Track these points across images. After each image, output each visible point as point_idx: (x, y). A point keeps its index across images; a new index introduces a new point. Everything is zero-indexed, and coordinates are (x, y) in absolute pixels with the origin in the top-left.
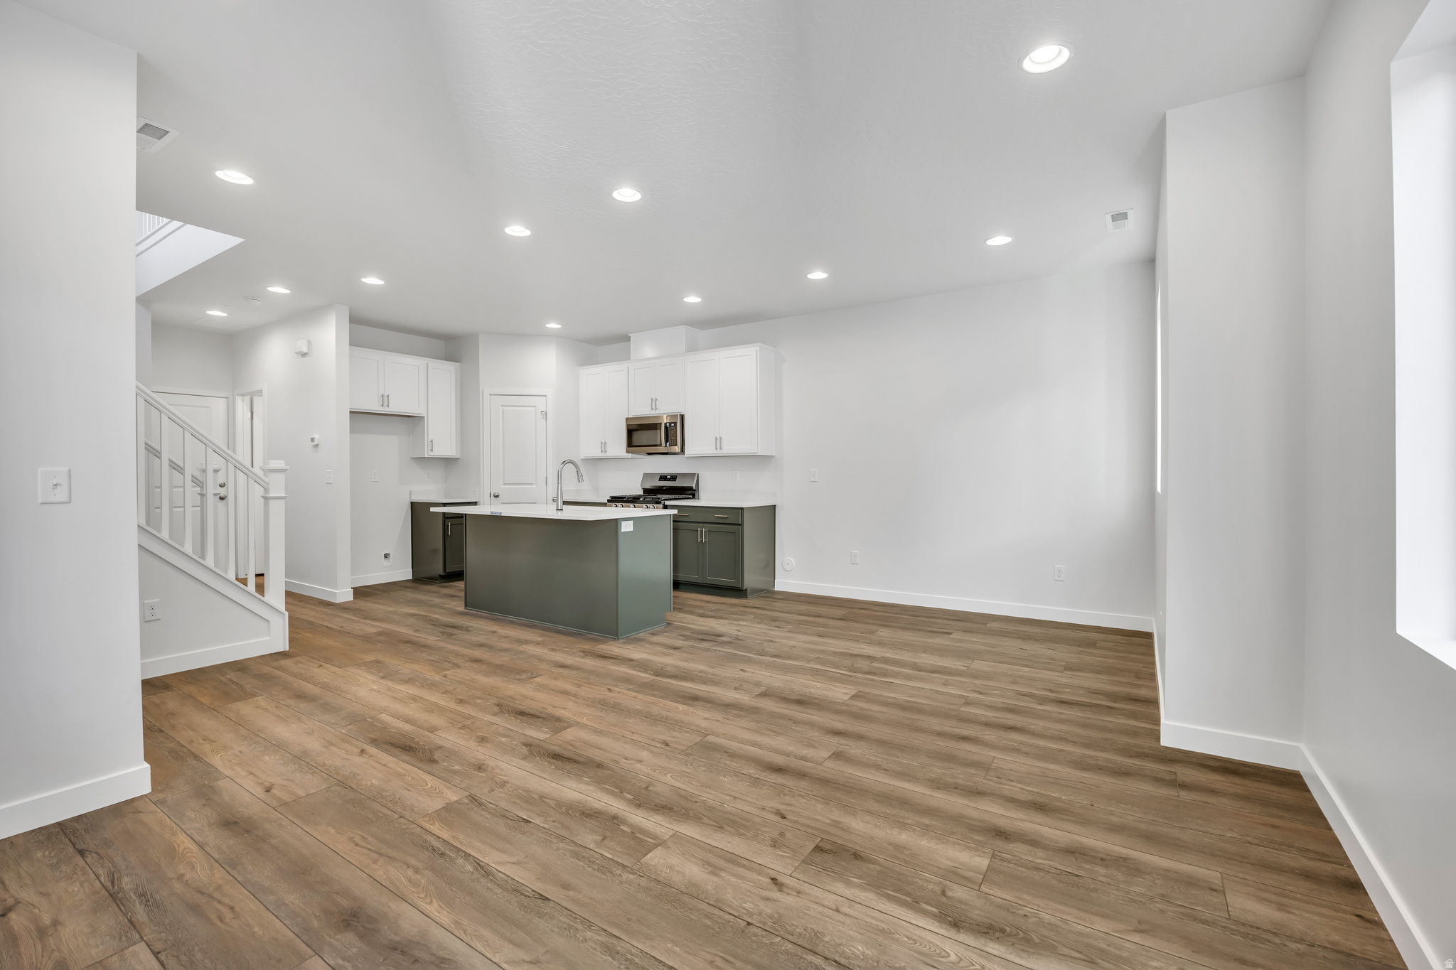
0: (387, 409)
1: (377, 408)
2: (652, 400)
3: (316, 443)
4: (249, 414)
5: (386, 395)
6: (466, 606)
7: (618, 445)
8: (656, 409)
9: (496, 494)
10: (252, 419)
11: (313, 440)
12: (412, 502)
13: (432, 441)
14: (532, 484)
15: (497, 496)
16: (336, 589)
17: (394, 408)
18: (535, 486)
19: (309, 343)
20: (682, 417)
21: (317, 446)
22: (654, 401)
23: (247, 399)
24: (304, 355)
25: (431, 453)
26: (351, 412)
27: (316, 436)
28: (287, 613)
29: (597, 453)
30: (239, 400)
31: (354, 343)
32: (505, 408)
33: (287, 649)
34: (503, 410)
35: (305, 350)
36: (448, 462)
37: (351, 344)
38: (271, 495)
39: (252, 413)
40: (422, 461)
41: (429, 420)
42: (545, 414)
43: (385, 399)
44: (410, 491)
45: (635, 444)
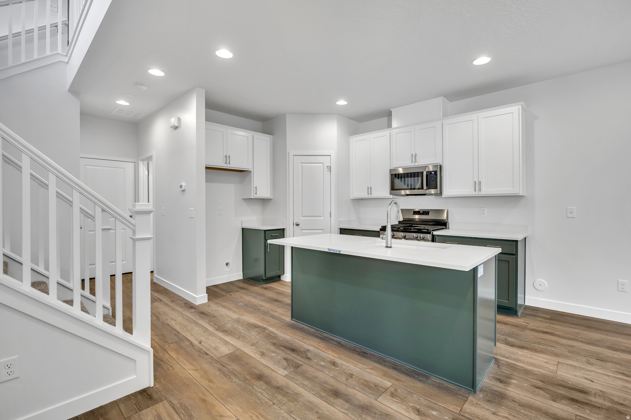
0: (228, 165)
1: (222, 165)
2: (412, 155)
3: (183, 188)
4: (147, 172)
5: (228, 156)
6: (292, 317)
7: (383, 190)
8: (416, 162)
9: (298, 224)
10: (148, 175)
11: (181, 186)
12: (243, 228)
13: (256, 188)
14: (321, 216)
15: (298, 225)
16: (196, 294)
17: (233, 165)
18: (323, 218)
19: (179, 119)
20: (441, 167)
21: (184, 191)
22: (414, 157)
23: (146, 162)
24: (176, 128)
25: (255, 196)
26: (207, 168)
27: (183, 184)
28: (152, 351)
29: (364, 195)
30: (141, 163)
31: (208, 119)
32: (303, 164)
33: (152, 385)
34: (302, 166)
35: (176, 124)
36: (264, 201)
37: (206, 120)
38: (138, 236)
39: (148, 171)
40: (249, 200)
41: (254, 172)
42: (330, 168)
43: (227, 158)
44: (242, 221)
45: (396, 188)
